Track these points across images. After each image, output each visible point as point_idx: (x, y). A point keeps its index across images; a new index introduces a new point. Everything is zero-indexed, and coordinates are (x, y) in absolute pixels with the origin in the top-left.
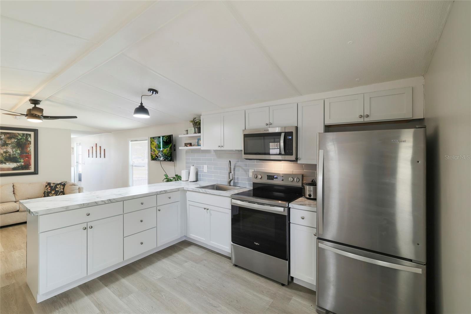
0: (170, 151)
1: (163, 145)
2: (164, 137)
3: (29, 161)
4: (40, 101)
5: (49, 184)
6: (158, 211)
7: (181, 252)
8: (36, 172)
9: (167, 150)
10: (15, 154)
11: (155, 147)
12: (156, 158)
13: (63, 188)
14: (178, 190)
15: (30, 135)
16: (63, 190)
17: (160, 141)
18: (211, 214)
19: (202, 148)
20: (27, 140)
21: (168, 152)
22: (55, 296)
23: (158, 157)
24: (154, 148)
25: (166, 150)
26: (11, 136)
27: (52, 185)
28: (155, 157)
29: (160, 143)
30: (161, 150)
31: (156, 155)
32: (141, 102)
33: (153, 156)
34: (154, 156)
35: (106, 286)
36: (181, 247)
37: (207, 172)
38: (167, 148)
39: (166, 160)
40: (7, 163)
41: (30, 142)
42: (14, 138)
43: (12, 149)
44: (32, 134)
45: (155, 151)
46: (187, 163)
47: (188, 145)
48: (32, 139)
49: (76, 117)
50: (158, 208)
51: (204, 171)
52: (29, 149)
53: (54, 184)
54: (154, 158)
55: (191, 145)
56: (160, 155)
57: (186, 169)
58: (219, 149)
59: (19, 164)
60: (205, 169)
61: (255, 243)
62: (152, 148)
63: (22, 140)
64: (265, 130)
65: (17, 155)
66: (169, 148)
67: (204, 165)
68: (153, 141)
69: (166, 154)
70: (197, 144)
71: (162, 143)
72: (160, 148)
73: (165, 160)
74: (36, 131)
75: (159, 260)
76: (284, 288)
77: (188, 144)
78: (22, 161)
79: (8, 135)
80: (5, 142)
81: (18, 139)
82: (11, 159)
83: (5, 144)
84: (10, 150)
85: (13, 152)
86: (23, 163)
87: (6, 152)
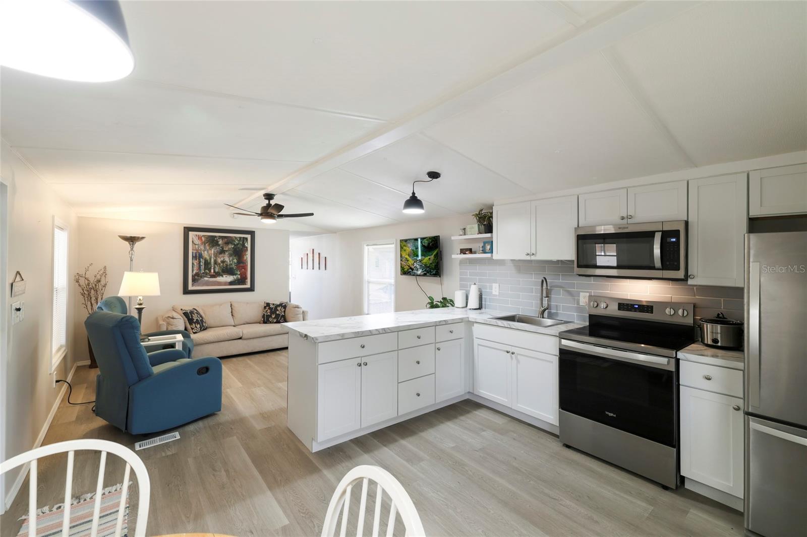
0: (434, 260)
1: (422, 251)
2: (425, 240)
3: (246, 273)
4: (274, 195)
5: (268, 304)
6: (437, 350)
7: (469, 415)
8: (251, 289)
9: (430, 259)
10: (232, 264)
11: (409, 255)
12: (410, 270)
13: (284, 311)
14: (461, 321)
15: (247, 239)
16: (283, 314)
17: (418, 246)
18: (518, 362)
19: (496, 256)
20: (243, 245)
21: (431, 262)
22: (328, 448)
23: (412, 270)
24: (407, 257)
25: (427, 258)
26: (229, 241)
27: (271, 306)
28: (408, 270)
29: (417, 248)
30: (418, 259)
31: (409, 266)
32: (412, 192)
33: (404, 267)
34: (406, 268)
35: (385, 446)
36: (466, 408)
37: (498, 294)
38: (429, 256)
39: (428, 274)
40: (224, 276)
41: (247, 248)
42: (231, 243)
43: (229, 257)
44: (249, 237)
45: (408, 261)
46: (461, 279)
47: (467, 253)
48: (248, 245)
49: (312, 214)
50: (438, 345)
51: (494, 293)
52: (245, 258)
53: (273, 304)
54: (406, 271)
55: (471, 251)
56: (417, 266)
57: (460, 290)
58: (528, 258)
59: (235, 277)
60: (495, 289)
61: (607, 413)
62: (403, 256)
63: (239, 246)
64: (619, 228)
65: (233, 265)
66: (433, 256)
67: (494, 284)
68: (405, 246)
69: (428, 265)
70: (483, 250)
71: (421, 247)
72: (417, 256)
73: (425, 275)
74: (252, 233)
75: (442, 423)
76: (667, 492)
77: (467, 250)
78: (239, 273)
79: (226, 240)
80: (223, 248)
81: (235, 245)
82: (228, 271)
83: (222, 252)
84: (227, 259)
85: (230, 261)
86: (239, 276)
87: (223, 262)
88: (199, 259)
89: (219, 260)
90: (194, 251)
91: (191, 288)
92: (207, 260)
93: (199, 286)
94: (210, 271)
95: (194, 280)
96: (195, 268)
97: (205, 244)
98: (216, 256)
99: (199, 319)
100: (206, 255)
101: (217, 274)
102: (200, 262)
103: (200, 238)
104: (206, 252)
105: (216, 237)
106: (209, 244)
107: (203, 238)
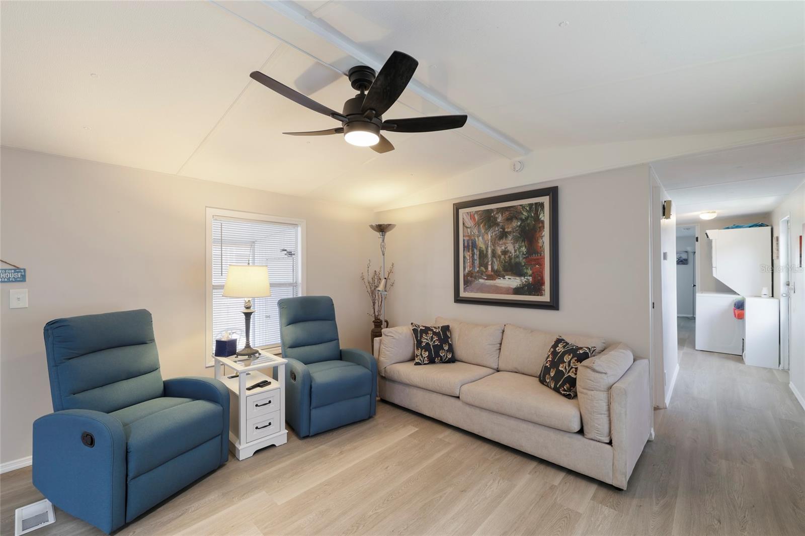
3: (542, 271)
8: (553, 305)
10: (517, 257)
13: (576, 370)
15: (542, 205)
20: (537, 219)
26: (513, 215)
27: (561, 347)
40: (507, 277)
41: (543, 222)
42: (517, 218)
43: (513, 244)
44: (546, 200)
48: (545, 217)
52: (540, 241)
53: (564, 345)
59: (524, 279)
63: (529, 221)
65: (521, 259)
74: (552, 192)
78: (530, 272)
79: (507, 213)
80: (504, 229)
81: (522, 220)
82: (513, 269)
83: (503, 235)
84: (510, 248)
85: (515, 251)
86: (530, 279)
87: (505, 252)
88: (473, 251)
89: (499, 251)
90: (466, 238)
91: (463, 294)
92: (483, 251)
93: (472, 291)
94: (486, 268)
95: (466, 283)
96: (468, 264)
97: (479, 226)
98: (494, 244)
99: (431, 343)
100: (480, 243)
101: (497, 274)
102: (473, 254)
103: (472, 217)
104: (480, 238)
105: (492, 211)
106: (485, 225)
107: (476, 216)
